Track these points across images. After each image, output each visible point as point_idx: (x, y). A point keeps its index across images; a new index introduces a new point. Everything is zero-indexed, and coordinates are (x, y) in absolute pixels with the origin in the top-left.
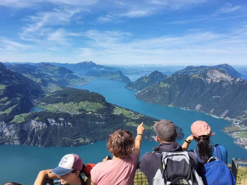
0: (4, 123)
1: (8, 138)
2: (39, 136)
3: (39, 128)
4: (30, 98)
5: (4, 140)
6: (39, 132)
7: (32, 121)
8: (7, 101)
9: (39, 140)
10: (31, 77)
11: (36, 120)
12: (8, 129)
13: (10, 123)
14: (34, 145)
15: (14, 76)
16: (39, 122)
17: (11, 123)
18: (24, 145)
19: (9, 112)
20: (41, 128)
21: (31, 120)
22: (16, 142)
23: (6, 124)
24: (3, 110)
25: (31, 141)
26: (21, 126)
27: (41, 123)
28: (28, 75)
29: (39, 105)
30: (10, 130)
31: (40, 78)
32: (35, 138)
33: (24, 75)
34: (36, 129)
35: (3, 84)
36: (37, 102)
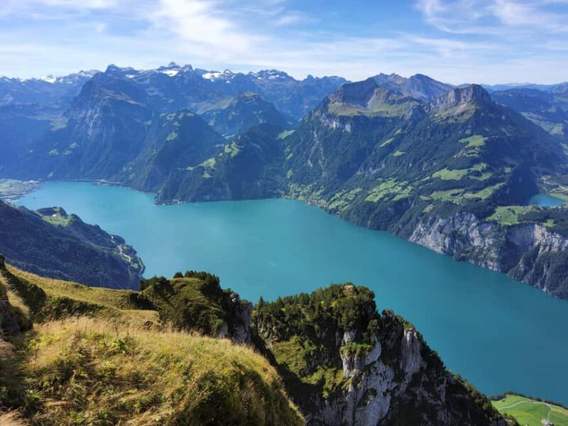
0: (473, 217)
1: (477, 251)
2: (548, 267)
3: (550, 249)
4: (535, 172)
5: (467, 252)
6: (548, 258)
7: (536, 226)
8: (484, 171)
9: (546, 276)
10: (538, 119)
11: (547, 227)
12: (480, 233)
13: (487, 220)
14: (532, 283)
15: (504, 118)
16: (552, 233)
17: (488, 223)
18: (508, 275)
19: (486, 197)
20: (555, 250)
21: (533, 225)
22: (491, 264)
23: (478, 222)
24: (475, 190)
25: (526, 272)
26: (509, 234)
27: (558, 236)
28: (532, 114)
29: (553, 192)
30: (483, 237)
31: (561, 125)
32: (536, 269)
33: (525, 114)
34: (541, 248)
35: (481, 134)
36: (548, 183)
